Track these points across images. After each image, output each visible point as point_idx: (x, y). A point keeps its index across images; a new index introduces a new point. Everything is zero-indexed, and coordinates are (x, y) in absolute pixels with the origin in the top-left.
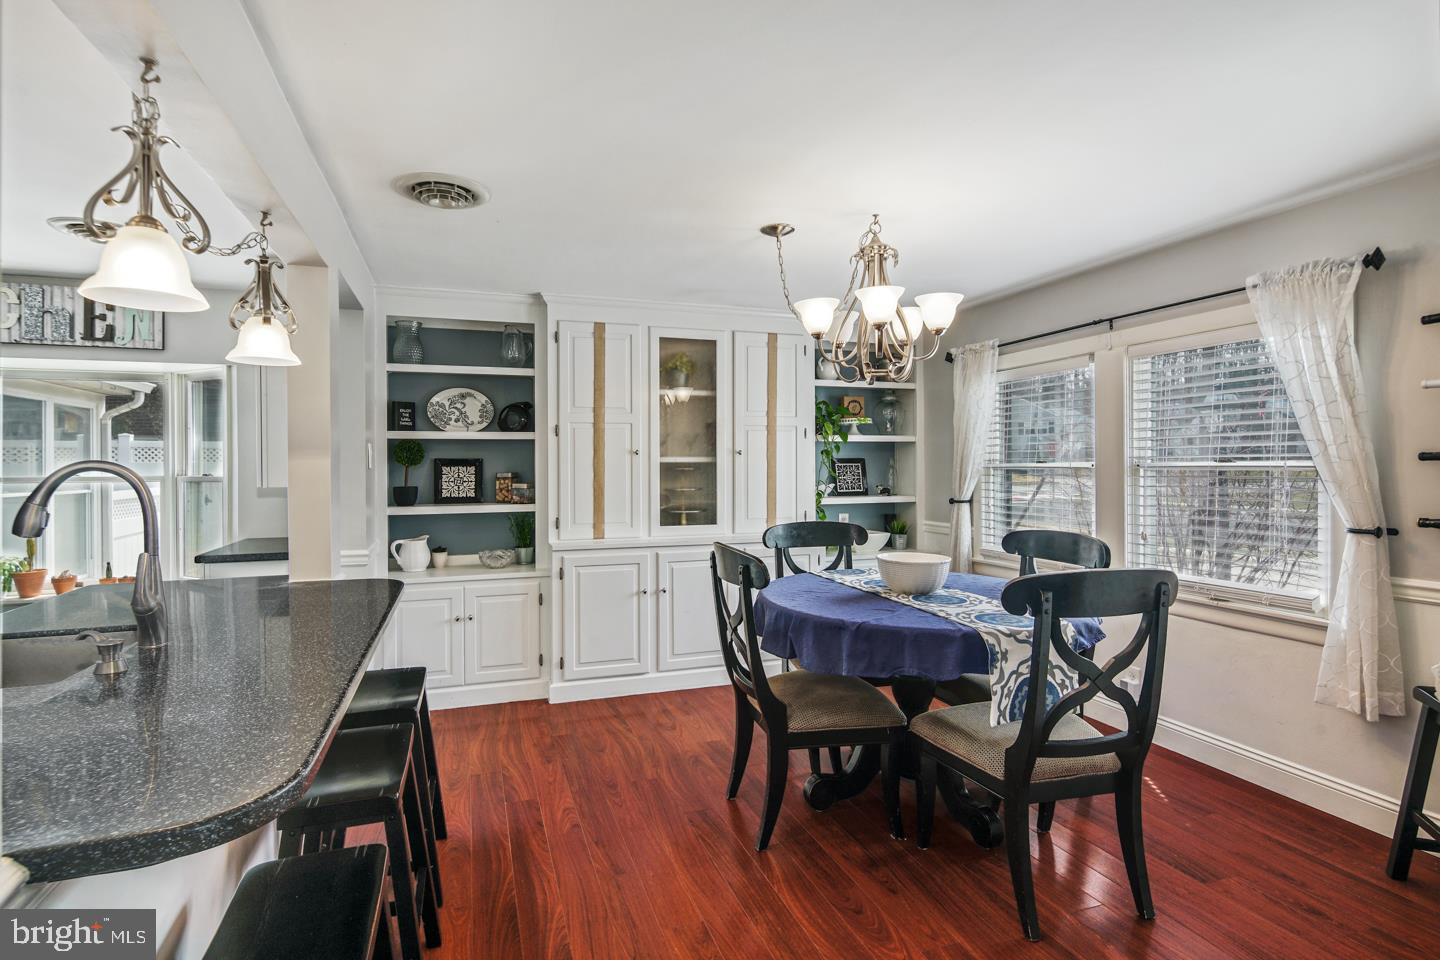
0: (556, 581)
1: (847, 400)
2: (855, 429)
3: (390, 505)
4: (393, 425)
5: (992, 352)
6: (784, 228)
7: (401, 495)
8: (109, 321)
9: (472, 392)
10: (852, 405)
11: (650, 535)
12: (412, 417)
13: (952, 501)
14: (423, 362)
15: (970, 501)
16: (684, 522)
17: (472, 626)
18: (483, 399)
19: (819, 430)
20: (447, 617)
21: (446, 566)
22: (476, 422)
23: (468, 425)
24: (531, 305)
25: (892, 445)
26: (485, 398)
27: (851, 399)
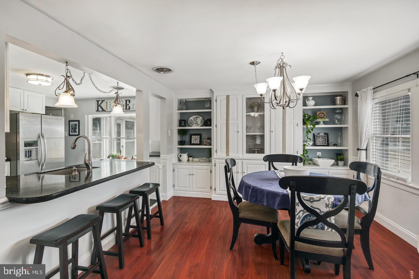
0: (213, 167)
1: (318, 113)
2: (322, 123)
3: (179, 145)
4: (180, 125)
5: (370, 91)
6: (256, 62)
7: (181, 143)
8: (129, 105)
9: (199, 116)
10: (320, 114)
11: (243, 156)
12: (185, 123)
13: (358, 149)
14: (186, 109)
15: (366, 150)
16: (256, 152)
17: (194, 176)
18: (201, 118)
19: (304, 123)
20: (188, 174)
21: (192, 161)
22: (200, 124)
23: (198, 125)
24: (210, 92)
25: (341, 128)
26: (202, 118)
27: (320, 112)
